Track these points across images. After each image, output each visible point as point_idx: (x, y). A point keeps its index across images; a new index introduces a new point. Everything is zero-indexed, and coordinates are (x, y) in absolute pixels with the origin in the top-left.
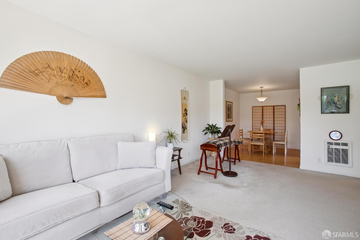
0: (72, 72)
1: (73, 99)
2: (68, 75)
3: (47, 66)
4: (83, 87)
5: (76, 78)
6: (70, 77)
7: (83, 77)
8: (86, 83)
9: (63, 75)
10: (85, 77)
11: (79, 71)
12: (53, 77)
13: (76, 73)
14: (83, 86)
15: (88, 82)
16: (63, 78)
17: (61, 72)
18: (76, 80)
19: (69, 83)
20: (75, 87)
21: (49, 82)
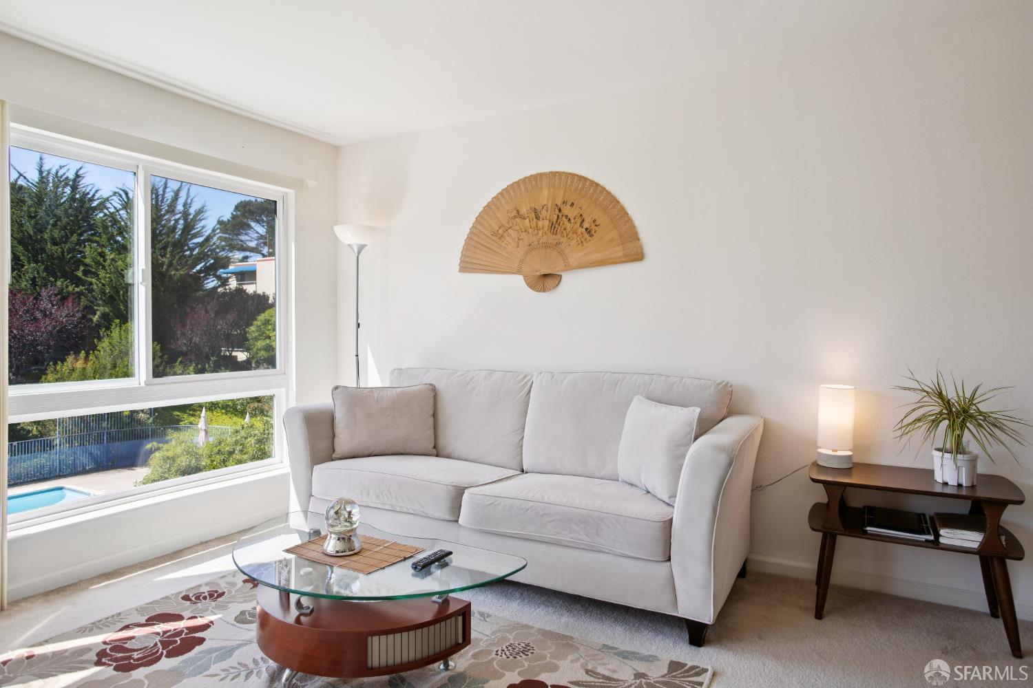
0: (557, 211)
1: (563, 278)
2: (550, 221)
3: (515, 213)
4: (579, 242)
5: (566, 221)
6: (552, 225)
7: (581, 215)
8: (587, 229)
9: (540, 223)
10: (584, 216)
11: (573, 204)
12: (524, 235)
13: (567, 210)
14: (579, 239)
15: (593, 227)
16: (540, 232)
17: (538, 218)
18: (565, 229)
19: (552, 239)
20: (562, 246)
21: (518, 247)
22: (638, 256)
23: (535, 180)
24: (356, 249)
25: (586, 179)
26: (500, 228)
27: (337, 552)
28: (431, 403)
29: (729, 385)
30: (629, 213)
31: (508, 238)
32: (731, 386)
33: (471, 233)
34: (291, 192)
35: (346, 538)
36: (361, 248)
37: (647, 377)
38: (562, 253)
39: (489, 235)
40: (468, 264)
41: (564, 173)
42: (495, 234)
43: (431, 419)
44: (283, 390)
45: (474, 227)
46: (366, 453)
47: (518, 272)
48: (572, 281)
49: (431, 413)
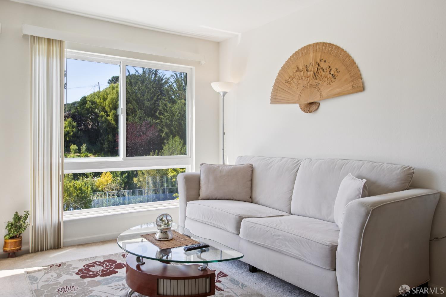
0: (317, 65)
1: (321, 104)
2: (313, 72)
3: (296, 69)
4: (329, 82)
5: (322, 71)
6: (315, 74)
7: (330, 67)
8: (332, 75)
9: (309, 73)
10: (331, 67)
11: (325, 61)
12: (300, 81)
13: (323, 65)
14: (328, 81)
15: (336, 73)
16: (309, 79)
17: (307, 71)
18: (321, 76)
19: (314, 82)
20: (319, 86)
21: (298, 88)
22: (362, 89)
23: (305, 50)
24: (222, 94)
25: (332, 45)
26: (289, 78)
27: (160, 238)
28: (250, 173)
29: (412, 168)
30: (357, 62)
31: (293, 84)
32: (413, 169)
33: (276, 82)
34: (193, 67)
35: (164, 232)
36: (225, 93)
37: (361, 162)
38: (319, 90)
39: (284, 82)
40: (275, 100)
41: (321, 43)
42: (287, 81)
43: (249, 183)
44: (190, 166)
45: (277, 79)
47: (297, 102)
48: (324, 106)
49: (250, 179)
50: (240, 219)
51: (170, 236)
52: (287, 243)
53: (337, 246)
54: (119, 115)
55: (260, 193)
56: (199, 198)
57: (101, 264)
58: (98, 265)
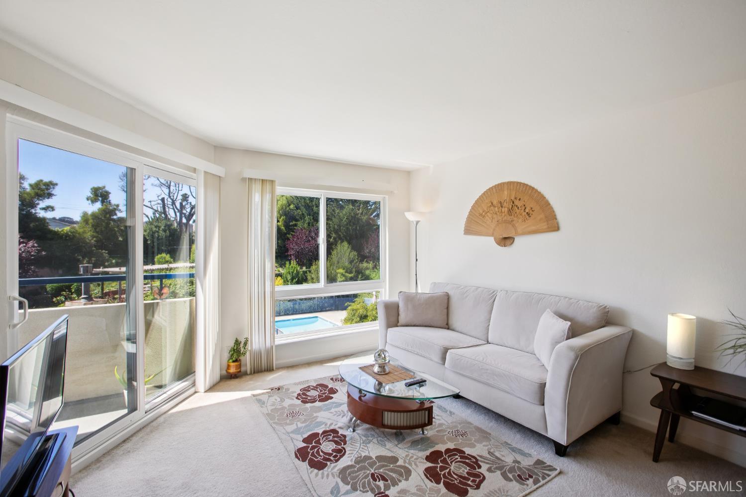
0: (512, 203)
1: (515, 239)
2: (508, 209)
3: (490, 204)
4: (523, 220)
5: (516, 209)
6: (509, 211)
7: (524, 205)
8: (527, 213)
9: (503, 210)
10: (526, 206)
11: (520, 199)
12: (495, 216)
13: (517, 202)
14: (523, 218)
15: (531, 212)
16: (503, 214)
17: (502, 207)
18: (516, 213)
19: (509, 218)
20: (514, 222)
21: (492, 222)
22: (557, 228)
23: (499, 187)
24: (415, 223)
25: (527, 185)
26: (483, 212)
27: (378, 372)
28: (446, 301)
29: (607, 307)
30: (551, 204)
31: (487, 218)
32: (608, 308)
33: (470, 214)
34: (387, 197)
35: (382, 367)
36: (417, 222)
37: (558, 298)
38: (514, 226)
39: (478, 215)
40: (468, 231)
41: (515, 182)
42: (481, 215)
43: (446, 310)
44: (383, 290)
45: (471, 211)
46: (413, 324)
47: (492, 235)
48: (519, 241)
49: (446, 307)
50: (445, 350)
51: (387, 370)
52: (496, 378)
53: (545, 383)
54: (319, 244)
55: (455, 321)
56: (398, 324)
57: (315, 388)
58: (313, 389)
